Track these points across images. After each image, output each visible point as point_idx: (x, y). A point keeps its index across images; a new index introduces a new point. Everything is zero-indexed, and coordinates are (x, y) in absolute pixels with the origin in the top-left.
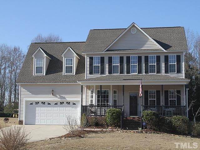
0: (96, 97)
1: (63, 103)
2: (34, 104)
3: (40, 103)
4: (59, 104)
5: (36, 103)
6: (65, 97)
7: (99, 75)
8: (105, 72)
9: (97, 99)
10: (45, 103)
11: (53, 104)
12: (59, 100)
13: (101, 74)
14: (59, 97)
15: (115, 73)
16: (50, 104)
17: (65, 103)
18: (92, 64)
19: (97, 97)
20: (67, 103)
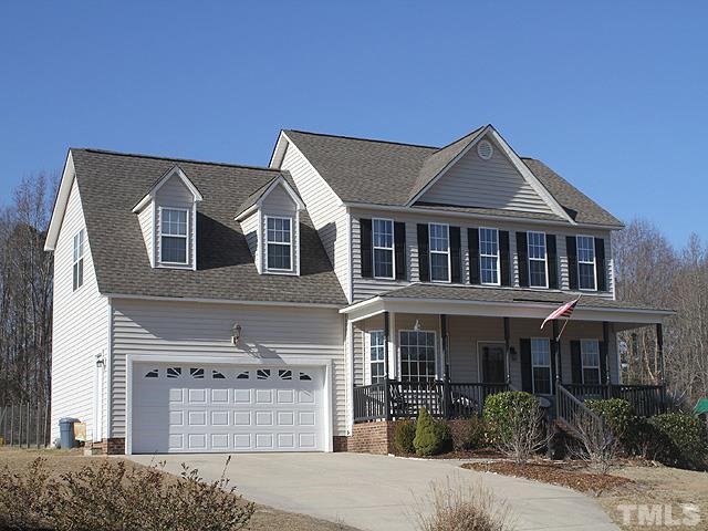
0: (397, 353)
1: (268, 372)
2: (163, 373)
3: (186, 372)
4: (253, 375)
5: (170, 371)
6: (278, 351)
7: (392, 281)
8: (408, 275)
10: (202, 371)
11: (231, 376)
12: (258, 361)
13: (396, 277)
14: (256, 350)
15: (439, 279)
16: (221, 376)
17: (274, 373)
18: (370, 245)
19: (399, 355)
20: (281, 372)
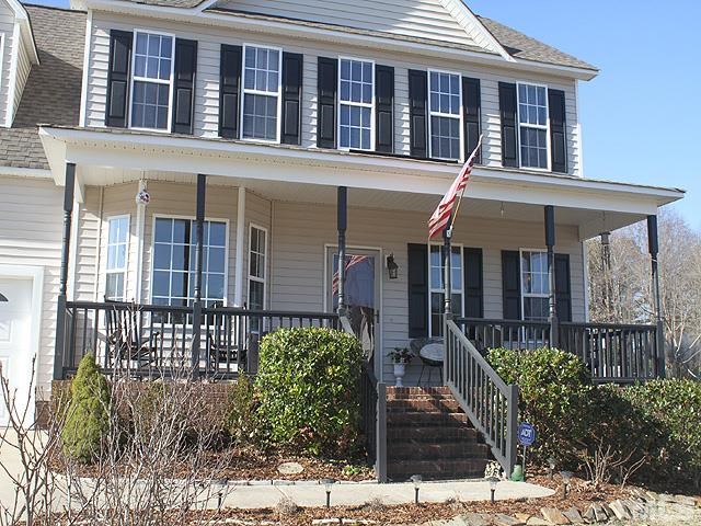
0: (145, 255)
7: (164, 136)
8: (197, 126)
9: (151, 269)
13: (173, 131)
15: (256, 137)
18: (126, 73)
19: (151, 260)
